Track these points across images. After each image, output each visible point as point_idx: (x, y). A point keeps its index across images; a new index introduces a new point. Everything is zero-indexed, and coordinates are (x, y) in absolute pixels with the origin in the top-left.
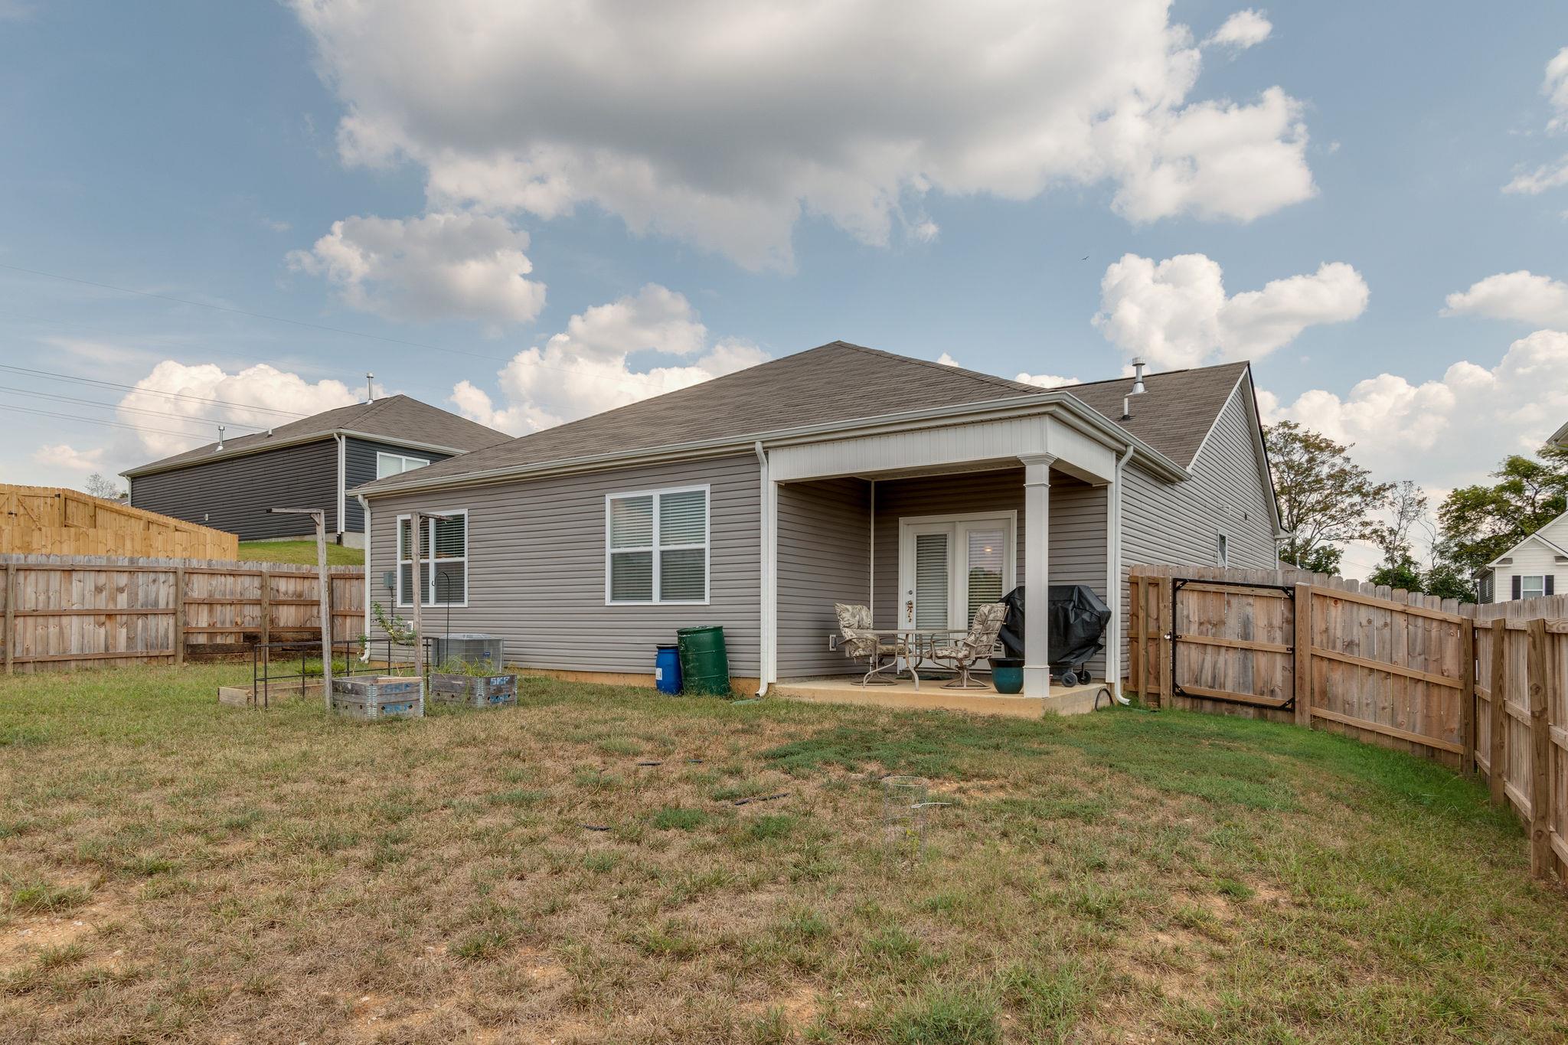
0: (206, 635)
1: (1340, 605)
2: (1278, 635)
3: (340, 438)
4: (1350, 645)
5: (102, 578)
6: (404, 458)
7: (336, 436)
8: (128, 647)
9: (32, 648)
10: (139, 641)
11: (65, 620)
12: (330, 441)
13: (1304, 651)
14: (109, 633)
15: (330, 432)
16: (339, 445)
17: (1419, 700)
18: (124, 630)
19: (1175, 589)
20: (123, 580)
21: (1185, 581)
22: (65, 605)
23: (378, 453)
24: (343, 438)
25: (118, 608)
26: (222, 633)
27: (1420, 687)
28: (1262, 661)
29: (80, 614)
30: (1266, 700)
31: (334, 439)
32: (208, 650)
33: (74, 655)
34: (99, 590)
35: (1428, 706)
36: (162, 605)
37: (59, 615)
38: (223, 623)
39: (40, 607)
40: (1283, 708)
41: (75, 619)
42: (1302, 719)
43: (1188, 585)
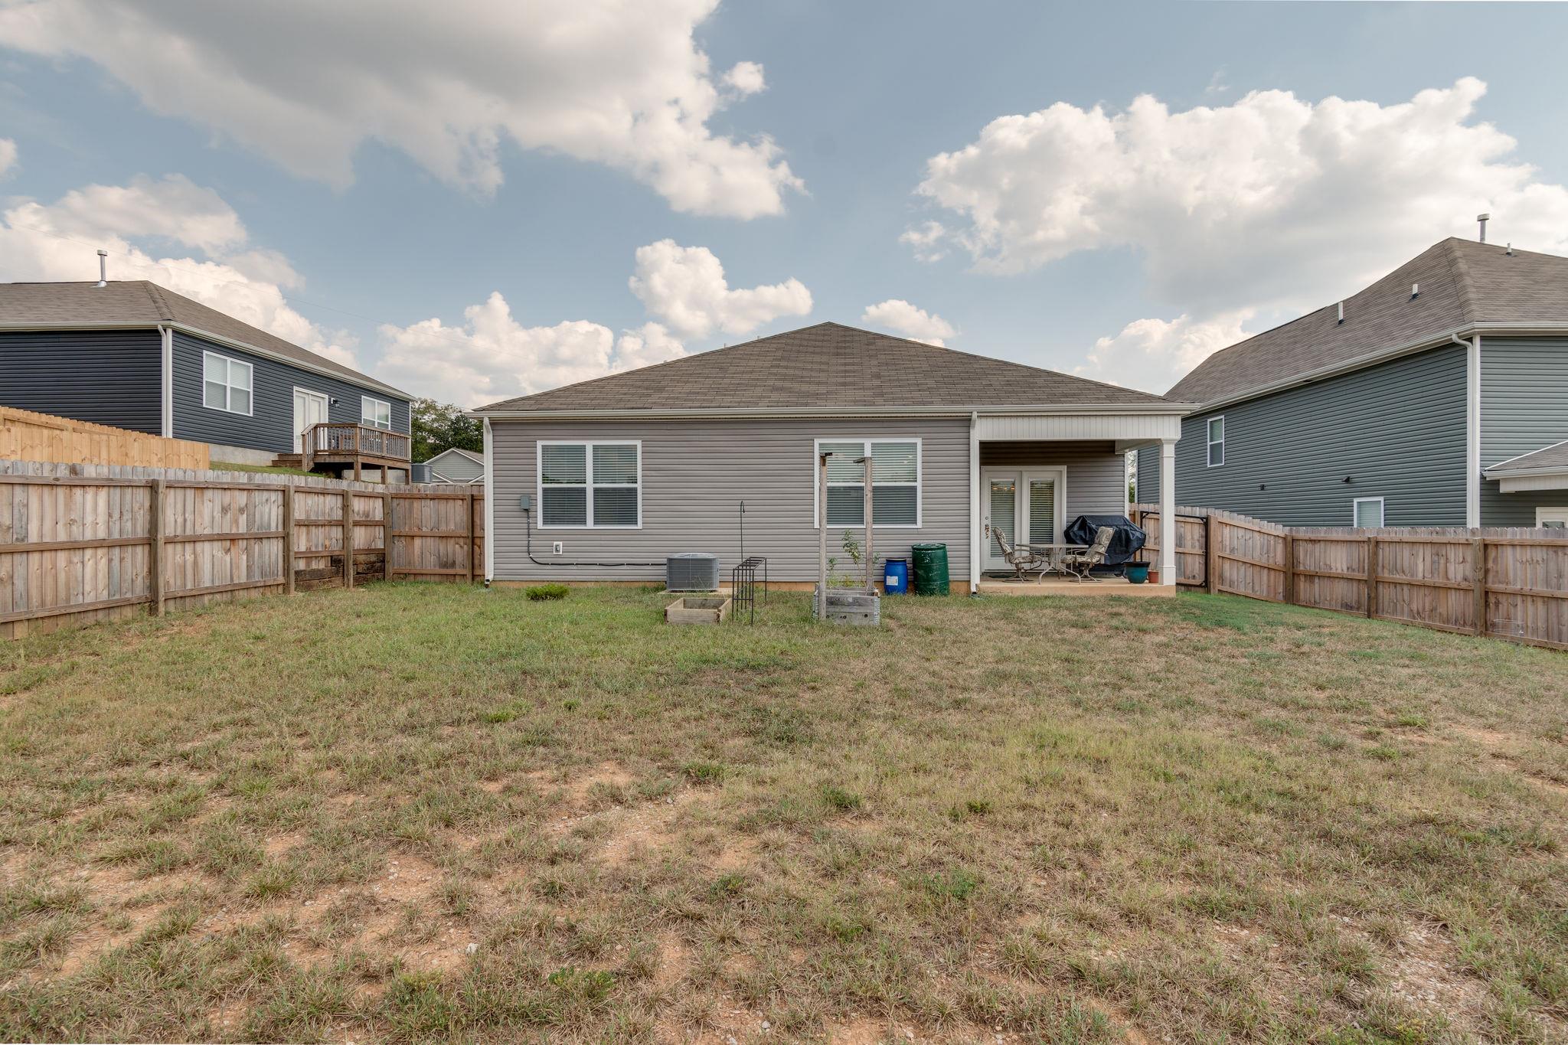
0: (304, 560)
1: (1228, 527)
2: (1197, 544)
3: (165, 330)
4: (1232, 550)
5: (227, 497)
6: (229, 359)
7: (160, 328)
8: (248, 576)
9: (172, 581)
10: (256, 570)
11: (199, 546)
12: (154, 334)
13: (1215, 552)
14: (233, 561)
15: (153, 323)
16: (164, 339)
17: (1265, 578)
18: (245, 557)
19: (1142, 518)
20: (242, 498)
21: (1148, 513)
22: (199, 531)
23: (205, 352)
24: (170, 331)
25: (240, 532)
26: (316, 557)
27: (1266, 571)
28: (1189, 559)
29: (211, 539)
30: (1191, 582)
31: (157, 331)
32: (308, 577)
33: (207, 588)
34: (225, 510)
35: (1269, 581)
36: (273, 529)
37: (194, 540)
38: (317, 546)
39: (179, 532)
40: (1200, 586)
41: (207, 545)
42: (1214, 592)
43: (1150, 516)
